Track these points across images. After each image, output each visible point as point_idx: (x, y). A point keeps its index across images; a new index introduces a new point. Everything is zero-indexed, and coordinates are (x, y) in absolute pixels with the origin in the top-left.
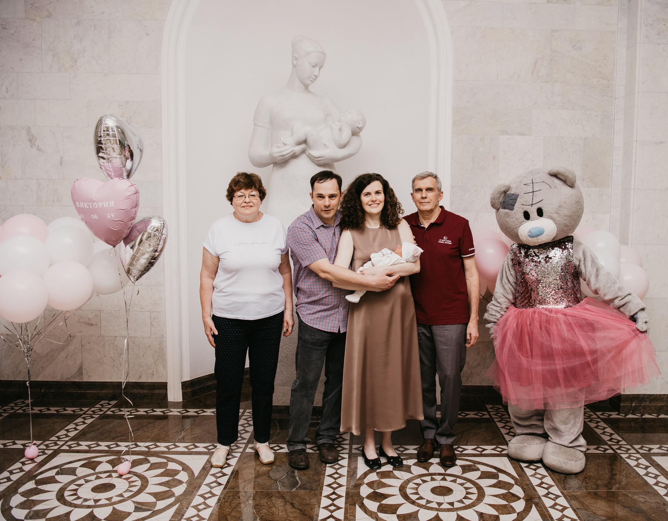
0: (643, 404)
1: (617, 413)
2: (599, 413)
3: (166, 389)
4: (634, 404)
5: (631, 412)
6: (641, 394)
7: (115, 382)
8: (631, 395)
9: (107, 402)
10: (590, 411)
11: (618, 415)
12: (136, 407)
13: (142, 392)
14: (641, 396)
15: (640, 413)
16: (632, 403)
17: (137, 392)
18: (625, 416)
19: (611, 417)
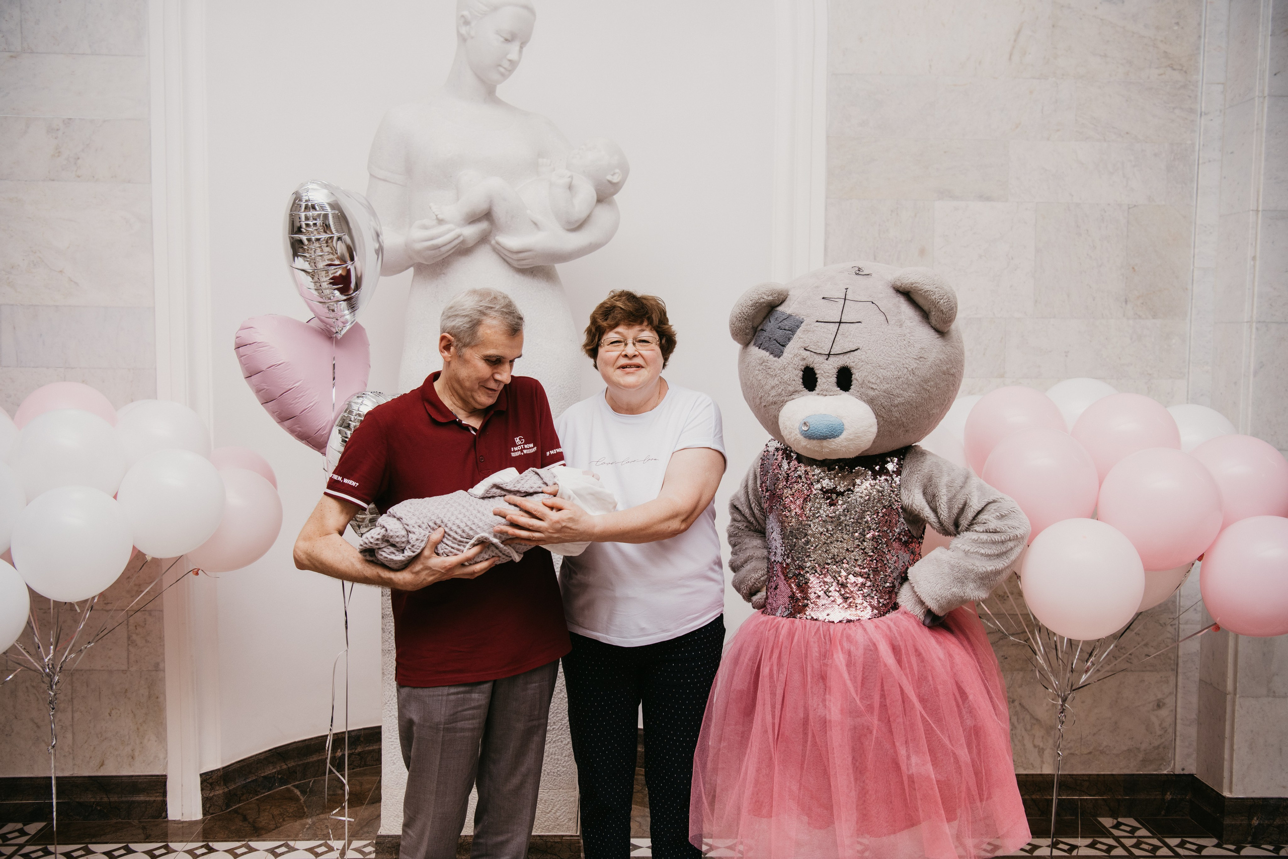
0: (1278, 822)
1: (1215, 841)
2: (1173, 842)
3: (164, 794)
4: (1255, 822)
5: (1249, 839)
6: (1272, 799)
7: (41, 778)
8: (1247, 799)
9: (19, 826)
10: (1150, 835)
11: (1218, 846)
12: (87, 840)
13: (106, 799)
14: (1272, 802)
15: (1270, 844)
16: (1250, 819)
17: (93, 800)
18: (1238, 850)
19: (1204, 853)
